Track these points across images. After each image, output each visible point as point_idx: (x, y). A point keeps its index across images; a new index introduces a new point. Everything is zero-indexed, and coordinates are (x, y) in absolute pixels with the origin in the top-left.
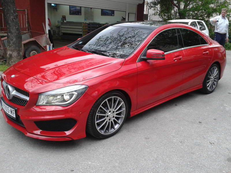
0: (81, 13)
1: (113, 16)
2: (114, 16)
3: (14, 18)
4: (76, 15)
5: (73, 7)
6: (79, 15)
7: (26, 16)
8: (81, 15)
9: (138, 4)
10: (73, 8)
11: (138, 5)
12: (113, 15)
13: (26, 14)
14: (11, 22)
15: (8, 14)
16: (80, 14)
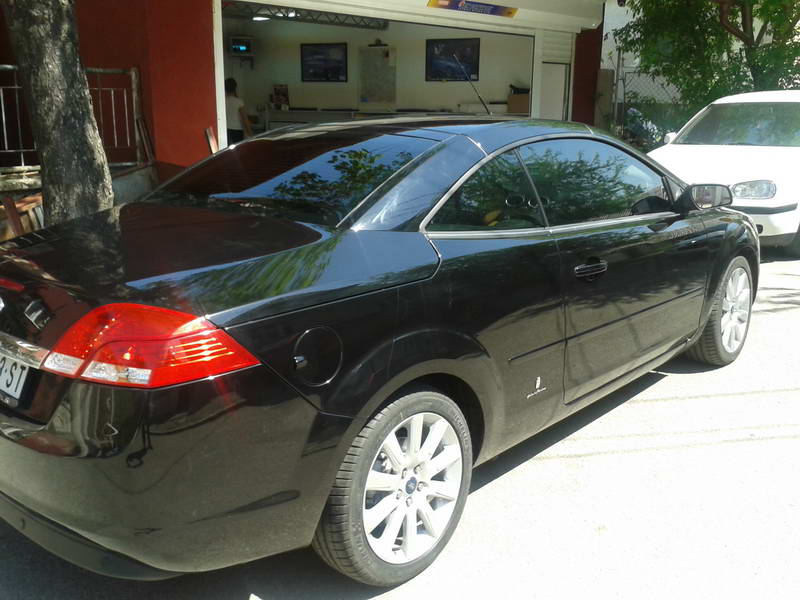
0: (346, 74)
1: (474, 80)
2: (477, 80)
4: (328, 80)
5: (316, 53)
6: (339, 80)
7: (135, 95)
8: (346, 81)
9: (579, 31)
10: (316, 57)
11: (578, 35)
12: (473, 76)
13: (134, 86)
16: (342, 78)
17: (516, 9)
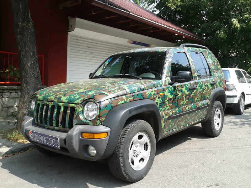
3: (34, 63)
14: (29, 68)
15: (25, 57)
17: (151, 45)
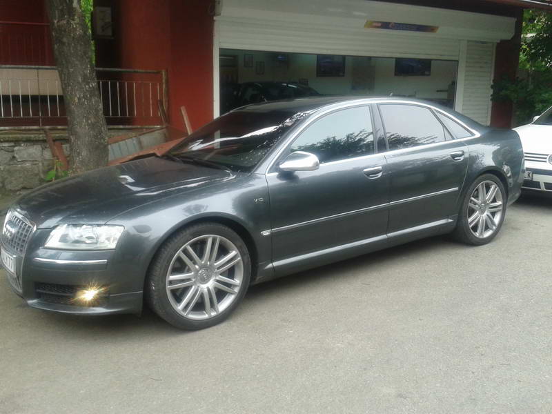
0: (344, 71)
1: (427, 75)
2: (430, 75)
3: (85, 97)
4: (333, 76)
5: (327, 58)
6: (339, 76)
7: (164, 86)
8: (343, 76)
9: (499, 41)
10: (326, 61)
11: (498, 43)
12: (427, 73)
13: (164, 81)
16: (341, 74)
17: (437, 28)
